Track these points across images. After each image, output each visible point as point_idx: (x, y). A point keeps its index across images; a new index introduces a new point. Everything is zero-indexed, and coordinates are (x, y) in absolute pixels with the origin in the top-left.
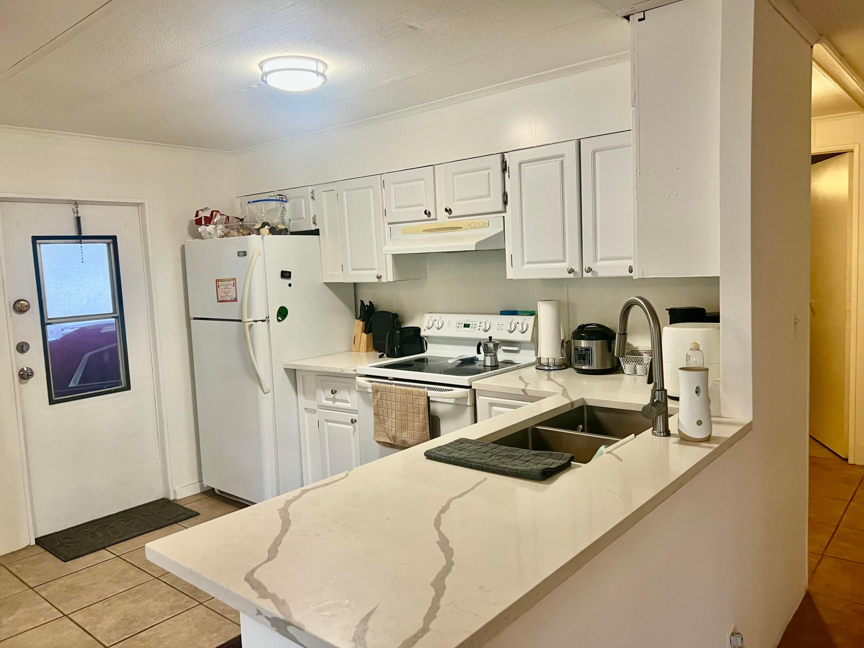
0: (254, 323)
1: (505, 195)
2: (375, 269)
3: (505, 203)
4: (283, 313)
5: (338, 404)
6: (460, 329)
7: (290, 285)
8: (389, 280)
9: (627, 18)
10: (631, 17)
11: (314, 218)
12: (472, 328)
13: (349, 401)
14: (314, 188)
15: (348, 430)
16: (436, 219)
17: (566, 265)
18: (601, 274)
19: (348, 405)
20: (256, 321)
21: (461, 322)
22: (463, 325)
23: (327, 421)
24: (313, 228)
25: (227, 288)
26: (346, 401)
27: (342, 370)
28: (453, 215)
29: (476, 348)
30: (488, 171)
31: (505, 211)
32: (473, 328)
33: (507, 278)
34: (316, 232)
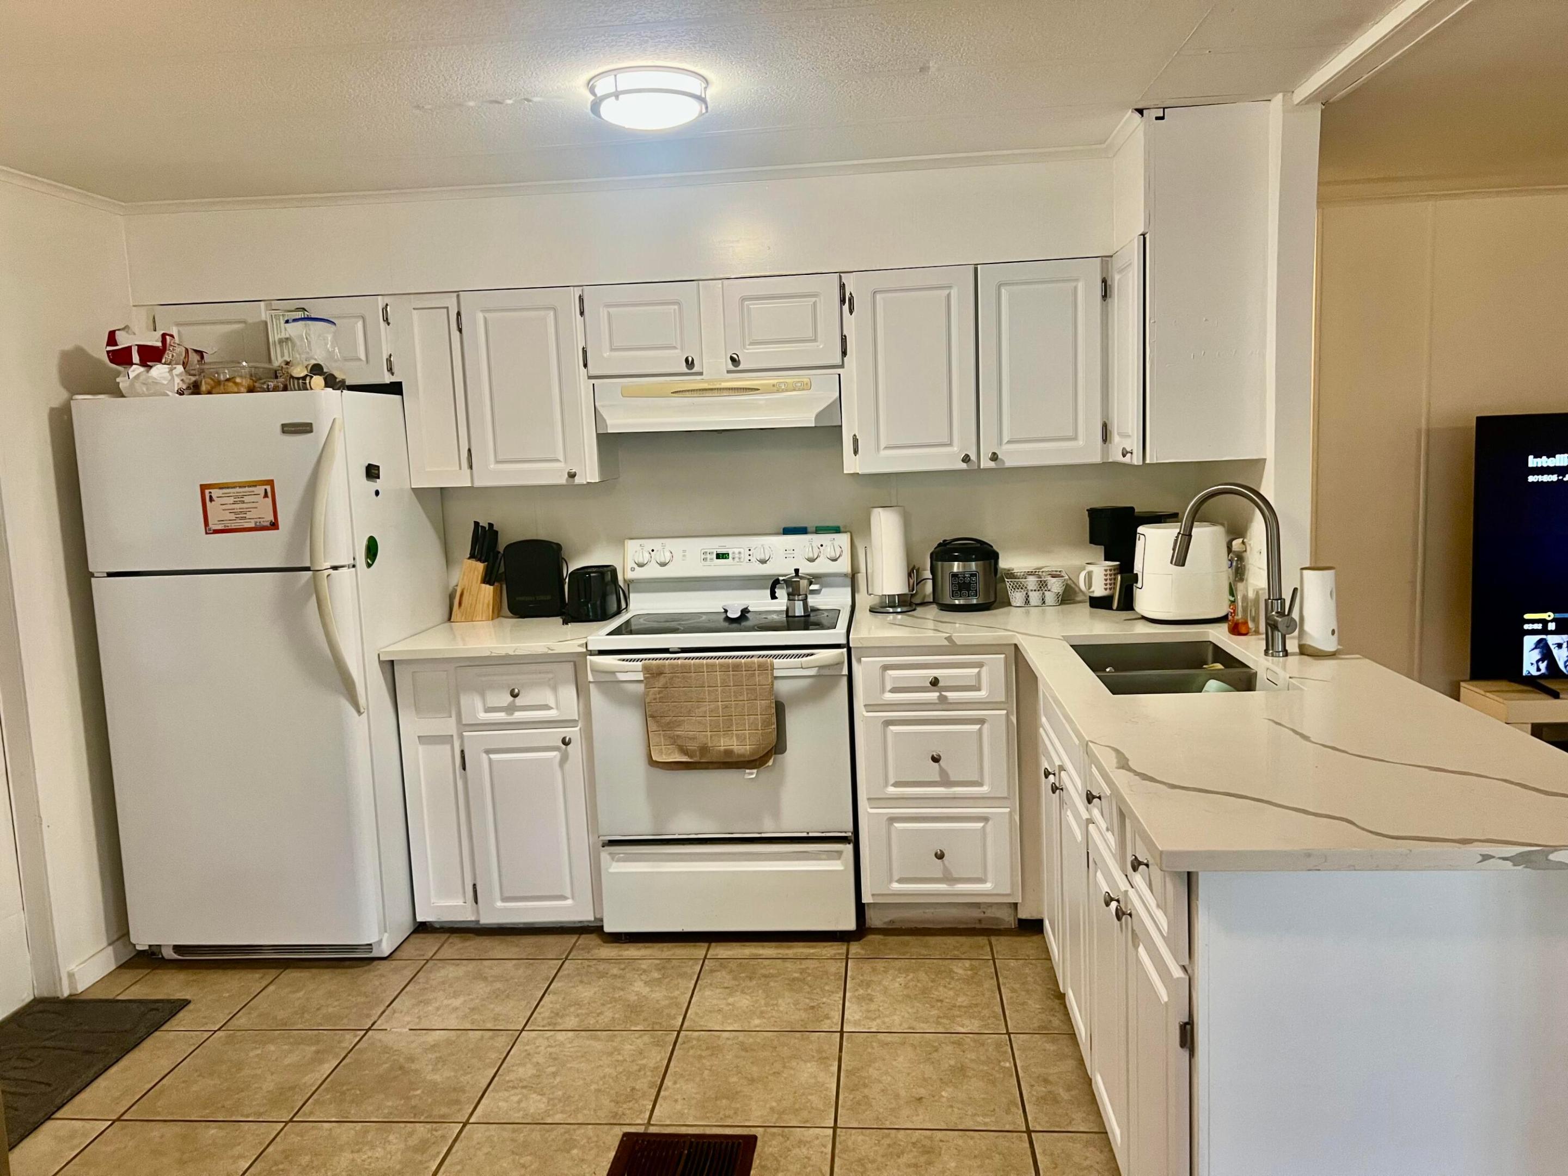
0: (331, 571)
1: (844, 339)
2: (558, 460)
3: (844, 353)
4: (372, 550)
5: (519, 715)
6: (708, 563)
7: (377, 493)
8: (589, 481)
9: (1140, 111)
10: (1145, 112)
11: (389, 361)
12: (734, 558)
13: (552, 704)
14: (387, 300)
15: (550, 760)
16: (701, 374)
17: (957, 451)
18: (1009, 463)
19: (552, 714)
20: (335, 568)
21: (708, 551)
22: (715, 556)
23: (488, 752)
24: (388, 379)
25: (243, 502)
26: (547, 707)
27: (549, 648)
28: (740, 368)
29: (768, 592)
30: (814, 299)
31: (842, 366)
32: (737, 559)
33: (845, 472)
34: (395, 388)
